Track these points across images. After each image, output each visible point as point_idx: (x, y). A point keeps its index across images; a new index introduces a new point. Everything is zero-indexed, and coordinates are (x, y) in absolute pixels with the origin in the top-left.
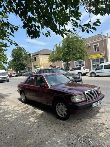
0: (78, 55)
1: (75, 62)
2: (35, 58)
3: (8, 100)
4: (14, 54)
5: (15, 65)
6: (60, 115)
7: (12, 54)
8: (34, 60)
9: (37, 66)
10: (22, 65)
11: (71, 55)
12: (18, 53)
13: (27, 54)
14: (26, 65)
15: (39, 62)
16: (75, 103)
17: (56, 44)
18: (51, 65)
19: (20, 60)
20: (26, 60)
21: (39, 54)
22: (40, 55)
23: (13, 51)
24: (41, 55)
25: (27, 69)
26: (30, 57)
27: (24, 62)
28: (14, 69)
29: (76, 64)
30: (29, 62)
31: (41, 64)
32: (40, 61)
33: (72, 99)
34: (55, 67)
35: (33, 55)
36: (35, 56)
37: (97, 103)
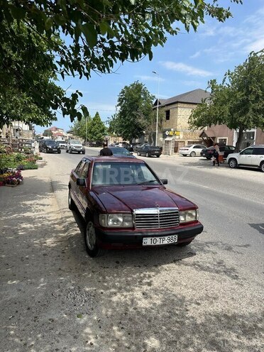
2: (168, 112)
3: (56, 197)
4: (125, 99)
5: (122, 126)
6: (89, 245)
7: (119, 100)
8: (164, 118)
9: (167, 133)
10: (136, 126)
12: (132, 98)
13: (152, 102)
14: (144, 128)
15: (175, 121)
16: (104, 228)
17: (215, 81)
18: (203, 132)
19: (133, 115)
20: (146, 115)
21: (177, 102)
22: (179, 105)
24: (182, 105)
25: (148, 136)
27: (141, 121)
28: (119, 134)
30: (152, 120)
31: (178, 127)
32: (179, 121)
33: (100, 219)
34: (214, 138)
35: (163, 104)
36: (169, 108)
37: (158, 239)
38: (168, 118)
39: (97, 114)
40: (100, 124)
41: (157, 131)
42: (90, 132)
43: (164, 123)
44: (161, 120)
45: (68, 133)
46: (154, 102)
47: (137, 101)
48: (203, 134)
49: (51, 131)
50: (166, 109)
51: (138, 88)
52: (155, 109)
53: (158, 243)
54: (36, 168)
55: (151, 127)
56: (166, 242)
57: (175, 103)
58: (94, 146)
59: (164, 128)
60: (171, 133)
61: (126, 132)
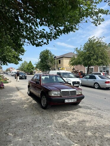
0: (100, 60)
1: (100, 68)
2: (60, 61)
3: (21, 92)
4: (42, 56)
5: (41, 66)
6: (43, 105)
7: (40, 56)
8: (58, 63)
9: (60, 69)
10: (47, 66)
11: (92, 60)
12: (45, 56)
14: (51, 67)
15: (63, 64)
16: (51, 97)
18: (74, 68)
19: (46, 62)
20: (51, 62)
22: (64, 58)
23: (41, 54)
24: (65, 58)
26: (54, 59)
27: (49, 64)
28: (40, 69)
29: (100, 69)
30: (54, 64)
31: (64, 67)
33: (49, 93)
34: (78, 70)
35: (57, 58)
36: (60, 59)
37: (70, 100)
38: (60, 63)
39: (30, 62)
40: (32, 65)
41: (56, 68)
42: (27, 69)
43: (58, 65)
44: (57, 64)
45: (17, 70)
46: (54, 57)
47: (47, 57)
48: (74, 69)
49: (9, 69)
50: (59, 59)
51: (47, 52)
52: (55, 59)
53: (70, 102)
54: (8, 83)
55: (54, 66)
56: (73, 101)
57: (62, 57)
58: (29, 74)
59: (59, 67)
60: (61, 69)
61: (43, 68)
